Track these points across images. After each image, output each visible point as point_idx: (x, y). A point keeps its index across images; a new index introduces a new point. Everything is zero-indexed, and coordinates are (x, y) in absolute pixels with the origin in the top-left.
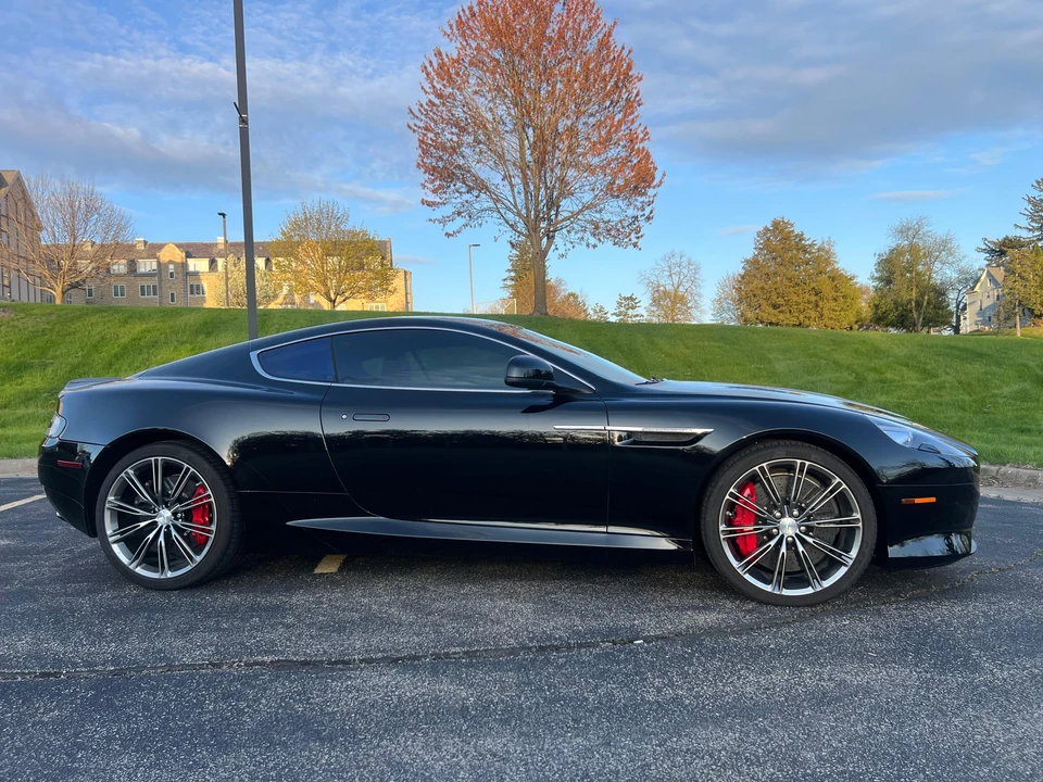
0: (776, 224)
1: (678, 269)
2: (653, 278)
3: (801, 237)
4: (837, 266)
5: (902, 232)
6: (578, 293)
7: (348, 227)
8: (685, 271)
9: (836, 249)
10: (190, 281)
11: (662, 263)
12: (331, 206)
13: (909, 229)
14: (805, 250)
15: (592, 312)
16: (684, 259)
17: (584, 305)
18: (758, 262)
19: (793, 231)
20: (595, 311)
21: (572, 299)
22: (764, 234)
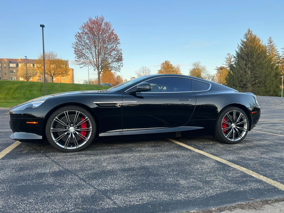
0: (166, 62)
1: (145, 71)
2: (139, 73)
3: (171, 65)
4: (180, 72)
5: (195, 65)
6: (120, 76)
7: (57, 58)
8: (147, 72)
9: (180, 68)
10: (11, 69)
11: (141, 69)
12: (52, 52)
13: (196, 64)
14: (172, 68)
15: (124, 81)
16: (147, 68)
17: (122, 79)
18: (161, 71)
19: (170, 64)
20: (125, 81)
21: (119, 77)
22: (163, 64)
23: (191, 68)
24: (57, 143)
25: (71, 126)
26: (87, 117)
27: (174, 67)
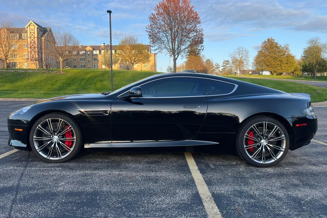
0: (268, 40)
1: (241, 52)
2: (233, 55)
3: (277, 44)
4: (289, 53)
5: (311, 42)
6: (210, 59)
7: (137, 43)
8: (244, 53)
9: (289, 47)
10: (94, 57)
11: (236, 50)
12: (133, 37)
13: (313, 41)
14: (278, 48)
15: (215, 65)
16: (244, 49)
17: (212, 63)
18: (262, 52)
19: (274, 42)
20: (216, 65)
21: (208, 61)
22: (265, 43)
23: (306, 46)
24: (40, 153)
25: (55, 135)
26: (71, 126)
27: (280, 46)
